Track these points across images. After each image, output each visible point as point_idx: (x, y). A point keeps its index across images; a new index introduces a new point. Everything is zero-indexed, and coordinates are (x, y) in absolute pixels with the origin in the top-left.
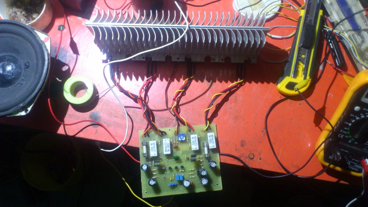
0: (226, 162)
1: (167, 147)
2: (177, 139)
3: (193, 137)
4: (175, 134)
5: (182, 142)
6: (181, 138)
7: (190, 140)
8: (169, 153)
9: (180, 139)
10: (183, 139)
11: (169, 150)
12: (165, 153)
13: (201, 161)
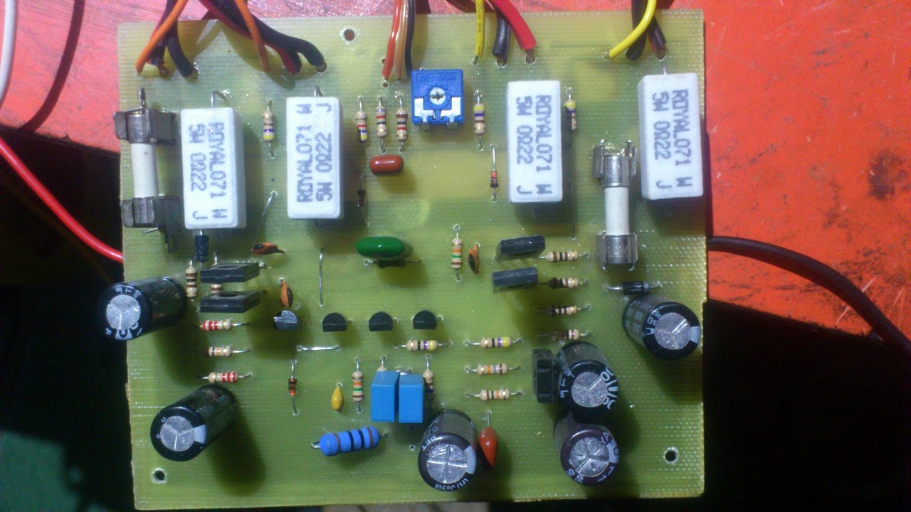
0: (745, 304)
1: (313, 167)
2: (401, 112)
3: (528, 99)
4: (387, 73)
5: (437, 129)
6: (435, 101)
7: (497, 120)
8: (330, 208)
9: (420, 111)
10: (444, 113)
11: (326, 188)
12: (297, 209)
13: (572, 282)
